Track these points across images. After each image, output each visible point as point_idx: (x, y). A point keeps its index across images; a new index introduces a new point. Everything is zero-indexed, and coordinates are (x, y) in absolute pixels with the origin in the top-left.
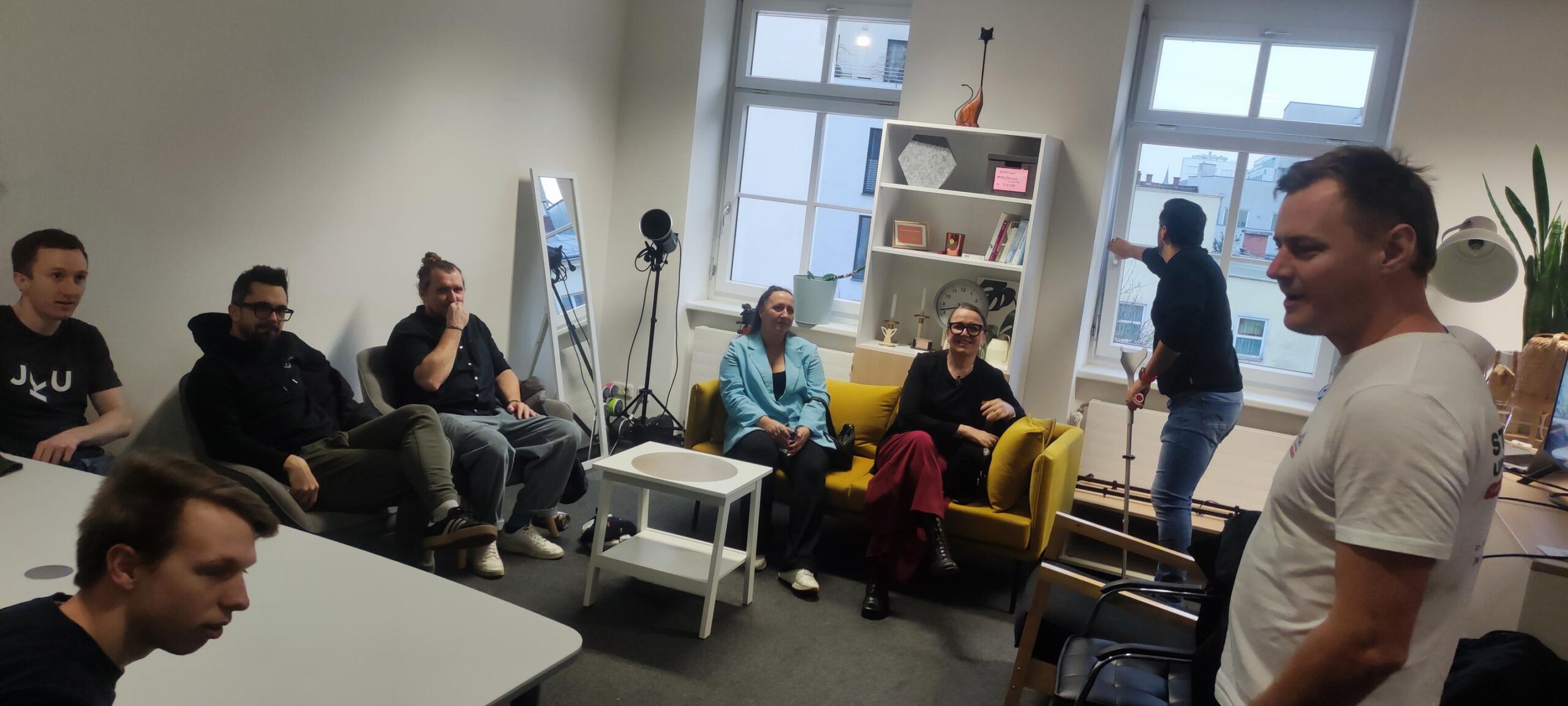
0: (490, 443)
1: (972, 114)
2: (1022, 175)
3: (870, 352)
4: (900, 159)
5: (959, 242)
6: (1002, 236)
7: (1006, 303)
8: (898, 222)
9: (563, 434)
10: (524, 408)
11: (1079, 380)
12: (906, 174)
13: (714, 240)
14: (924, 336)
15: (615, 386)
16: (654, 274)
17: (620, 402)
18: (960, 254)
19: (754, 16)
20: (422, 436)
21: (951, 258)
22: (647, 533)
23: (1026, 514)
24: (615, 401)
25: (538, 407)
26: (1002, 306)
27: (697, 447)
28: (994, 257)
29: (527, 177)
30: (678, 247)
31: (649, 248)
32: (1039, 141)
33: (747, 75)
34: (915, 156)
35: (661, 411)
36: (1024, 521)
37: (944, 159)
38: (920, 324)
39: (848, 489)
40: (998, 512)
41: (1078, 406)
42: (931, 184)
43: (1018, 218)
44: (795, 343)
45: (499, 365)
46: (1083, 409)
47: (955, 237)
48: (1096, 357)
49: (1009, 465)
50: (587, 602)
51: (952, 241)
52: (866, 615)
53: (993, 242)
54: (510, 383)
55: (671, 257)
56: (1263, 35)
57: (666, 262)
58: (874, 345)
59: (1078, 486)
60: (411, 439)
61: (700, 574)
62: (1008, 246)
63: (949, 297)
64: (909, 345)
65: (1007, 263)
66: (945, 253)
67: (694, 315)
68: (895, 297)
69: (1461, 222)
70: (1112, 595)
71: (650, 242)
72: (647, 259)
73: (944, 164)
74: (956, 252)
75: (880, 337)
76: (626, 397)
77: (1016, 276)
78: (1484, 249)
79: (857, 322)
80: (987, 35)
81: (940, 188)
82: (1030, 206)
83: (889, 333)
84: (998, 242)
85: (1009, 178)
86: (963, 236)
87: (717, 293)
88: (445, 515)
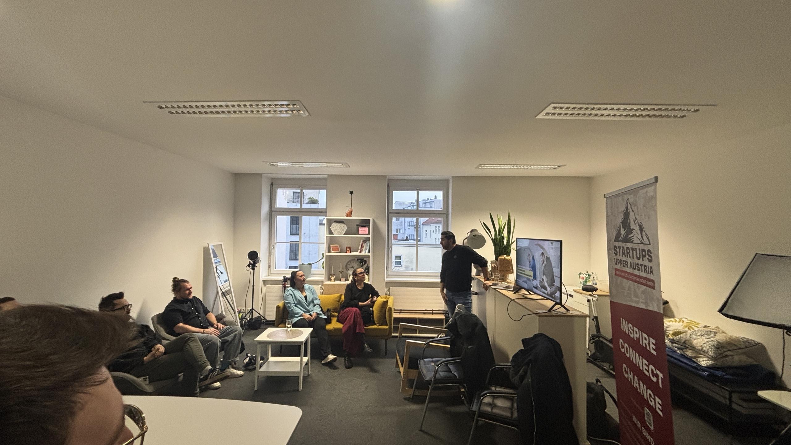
0: (213, 340)
1: (350, 214)
2: (366, 229)
3: (328, 285)
4: (331, 228)
5: (350, 249)
6: (362, 246)
7: (365, 264)
8: (331, 246)
9: (236, 331)
10: (220, 325)
11: (386, 282)
12: (333, 232)
13: (269, 257)
14: (342, 277)
15: (240, 310)
16: (252, 271)
17: (242, 315)
18: (351, 252)
19: (276, 190)
20: (192, 344)
21: (348, 254)
22: (272, 359)
23: (387, 325)
24: (241, 314)
25: (224, 323)
26: (364, 265)
27: (280, 326)
28: (361, 252)
29: (207, 245)
30: (260, 262)
31: (250, 263)
32: (370, 220)
33: (276, 207)
34: (335, 226)
35: (258, 315)
36: (387, 327)
37: (344, 227)
38: (341, 274)
39: (332, 329)
40: (379, 326)
41: (387, 290)
42: (341, 234)
43: (366, 240)
44: (306, 286)
45: (206, 312)
46: (389, 290)
47: (349, 248)
48: (389, 275)
49: (380, 311)
50: (256, 389)
51: (348, 249)
52: (347, 368)
53: (360, 248)
54: (212, 317)
55: (257, 265)
56: (417, 189)
57: (257, 267)
58: (329, 282)
59: (394, 313)
60: (188, 346)
61: (297, 369)
62: (364, 249)
63: (349, 265)
64: (339, 280)
65: (365, 253)
66: (346, 252)
67: (265, 282)
68: (333, 267)
69: (470, 231)
70: (428, 345)
71: (250, 261)
72: (249, 267)
73: (344, 228)
74: (349, 252)
75: (330, 279)
76: (245, 312)
77: (369, 257)
78: (477, 236)
79: (323, 276)
80: (351, 193)
81: (344, 234)
82: (369, 237)
83: (333, 278)
84: (361, 248)
85: (362, 230)
86: (351, 247)
87: (271, 274)
88: (207, 372)
